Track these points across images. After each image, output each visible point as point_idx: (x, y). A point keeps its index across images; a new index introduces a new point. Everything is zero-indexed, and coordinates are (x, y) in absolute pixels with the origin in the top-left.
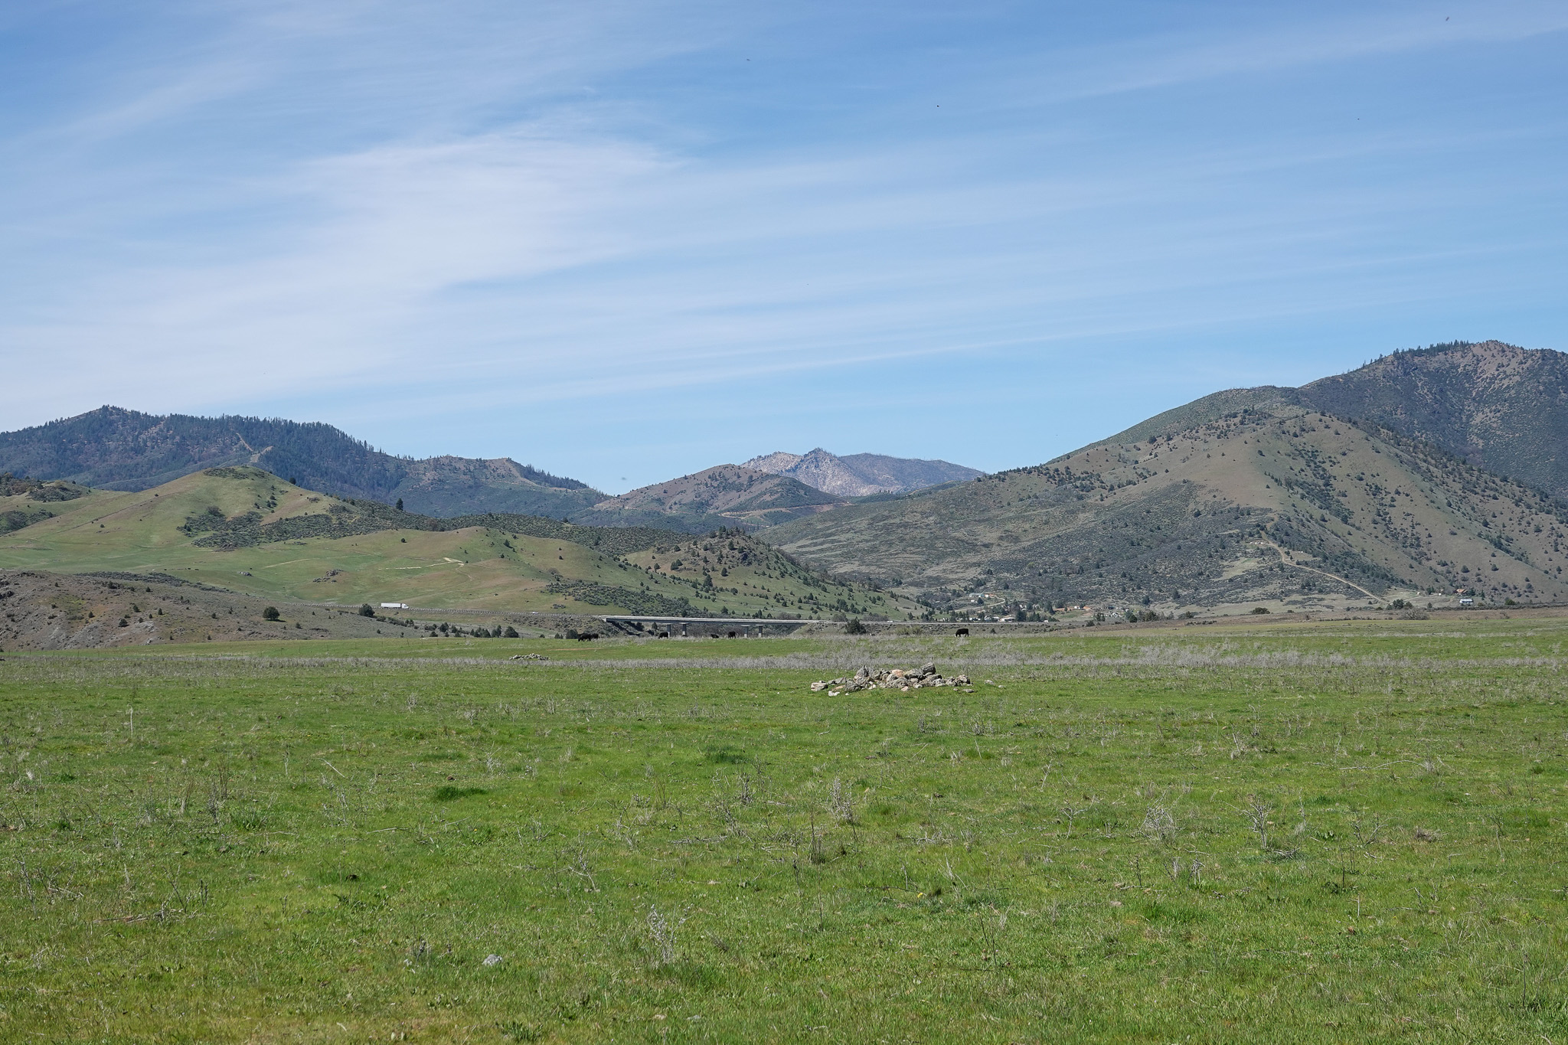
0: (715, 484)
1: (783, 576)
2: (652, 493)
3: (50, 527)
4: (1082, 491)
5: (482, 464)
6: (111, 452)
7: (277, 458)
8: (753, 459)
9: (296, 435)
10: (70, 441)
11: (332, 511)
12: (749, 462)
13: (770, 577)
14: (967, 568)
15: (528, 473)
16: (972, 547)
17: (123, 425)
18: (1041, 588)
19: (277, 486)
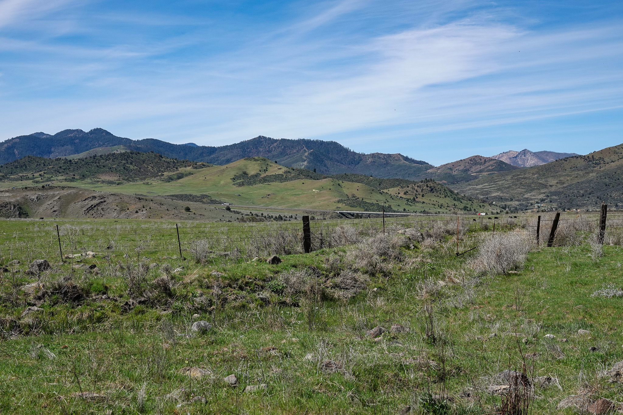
0: (472, 163)
1: (445, 197)
2: (448, 166)
3: (189, 178)
4: (595, 165)
5: (389, 155)
6: (261, 152)
7: (314, 154)
8: (501, 153)
9: (324, 146)
10: (248, 148)
11: (284, 173)
12: (500, 154)
13: (440, 197)
14: (540, 194)
15: (406, 159)
16: (545, 186)
17: (265, 142)
18: (565, 202)
19: (269, 164)
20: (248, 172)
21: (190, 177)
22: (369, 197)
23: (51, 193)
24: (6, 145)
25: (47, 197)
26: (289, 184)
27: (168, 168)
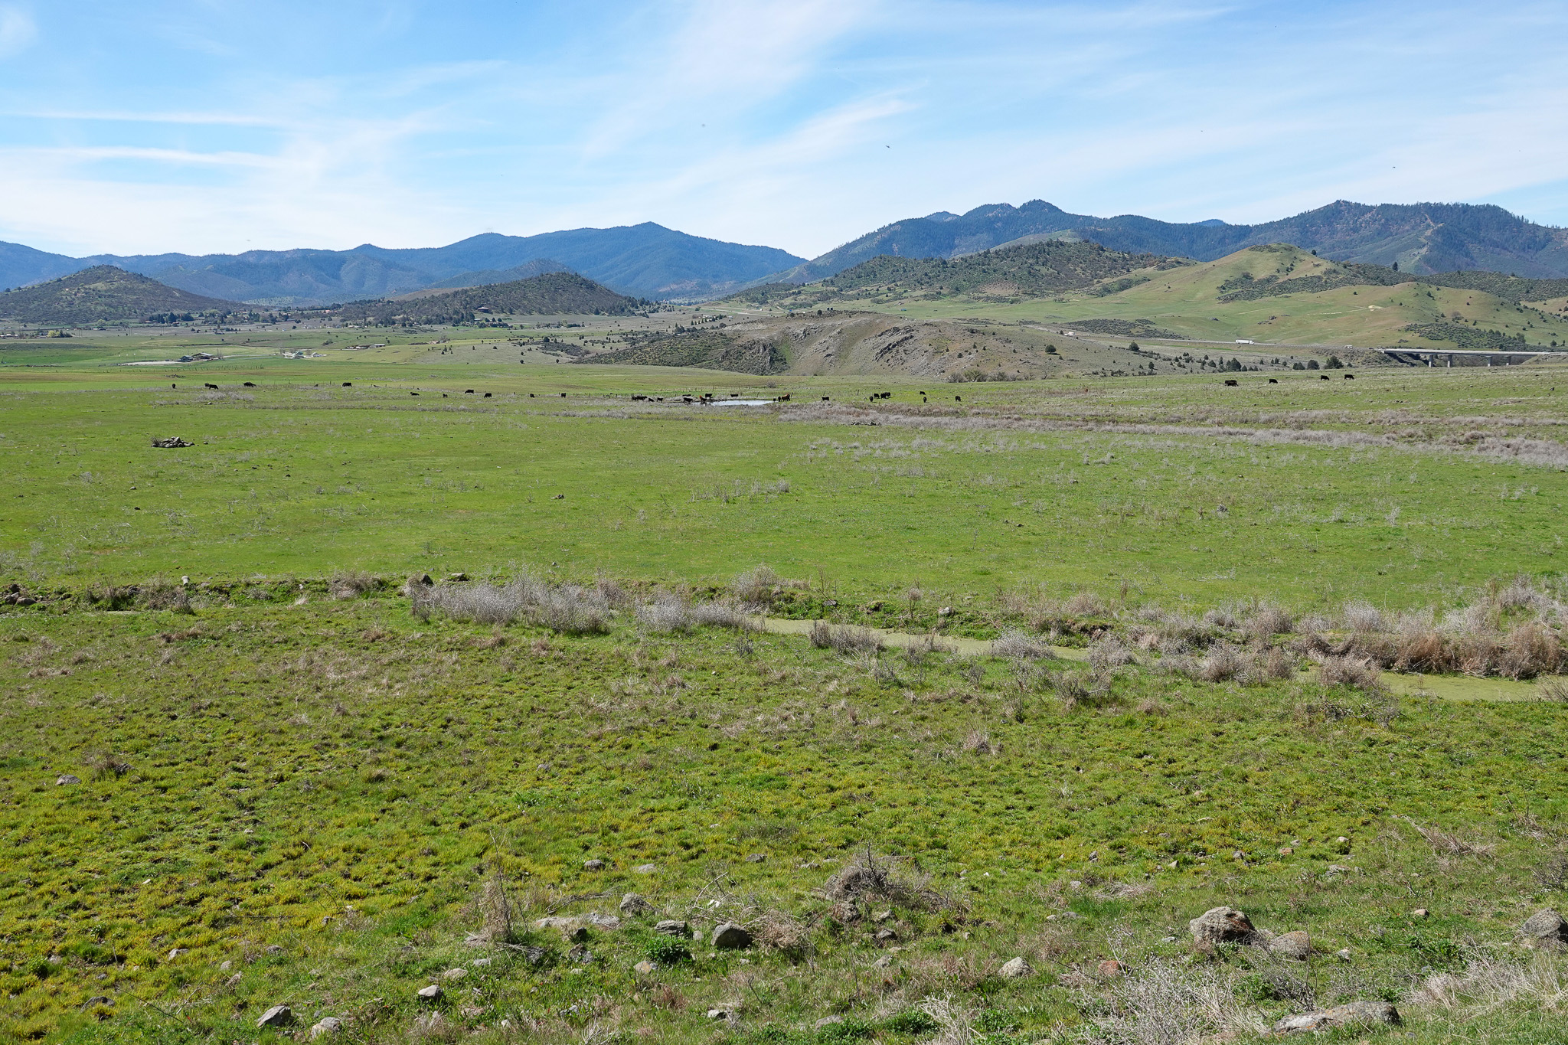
6: (1337, 232)
7: (1447, 231)
9: (1469, 214)
10: (1311, 225)
11: (1325, 273)
17: (1348, 213)
19: (1299, 256)
20: (1253, 273)
21: (1143, 287)
22: (1492, 319)
23: (828, 323)
24: (879, 237)
25: (820, 331)
26: (1325, 295)
27: (1111, 270)
